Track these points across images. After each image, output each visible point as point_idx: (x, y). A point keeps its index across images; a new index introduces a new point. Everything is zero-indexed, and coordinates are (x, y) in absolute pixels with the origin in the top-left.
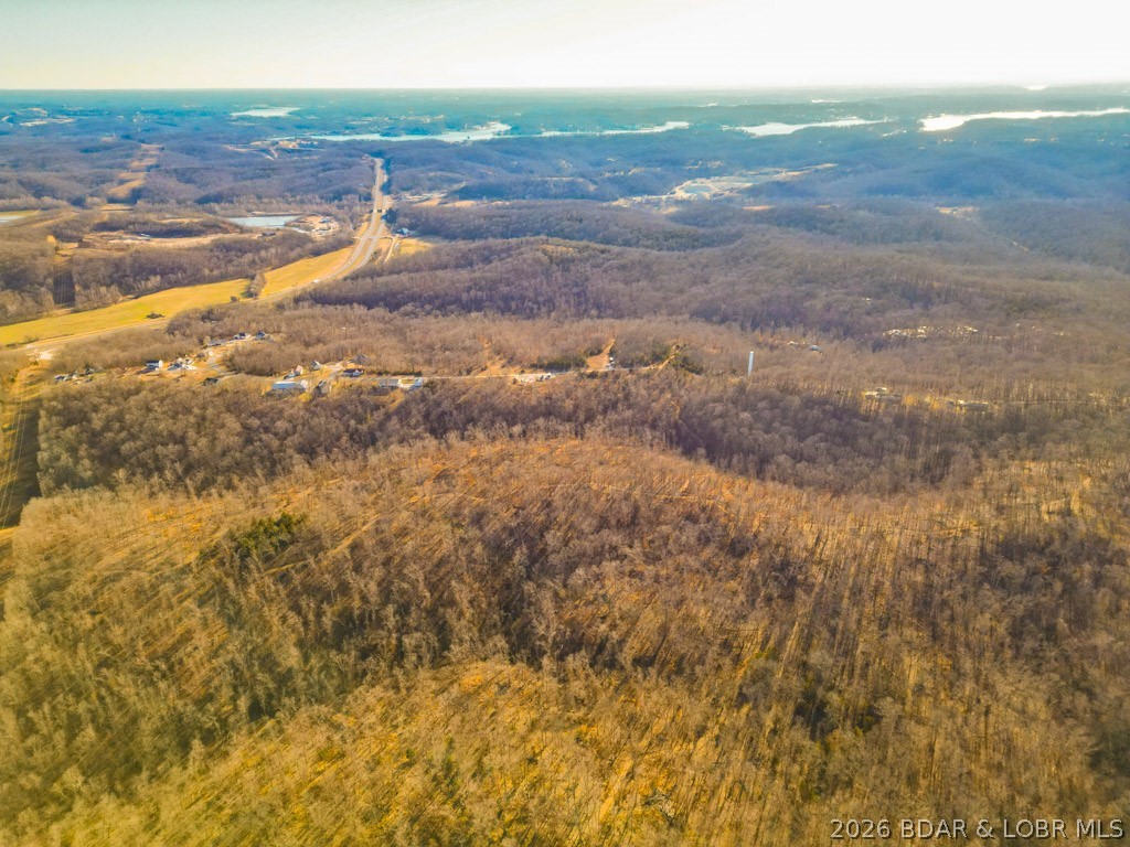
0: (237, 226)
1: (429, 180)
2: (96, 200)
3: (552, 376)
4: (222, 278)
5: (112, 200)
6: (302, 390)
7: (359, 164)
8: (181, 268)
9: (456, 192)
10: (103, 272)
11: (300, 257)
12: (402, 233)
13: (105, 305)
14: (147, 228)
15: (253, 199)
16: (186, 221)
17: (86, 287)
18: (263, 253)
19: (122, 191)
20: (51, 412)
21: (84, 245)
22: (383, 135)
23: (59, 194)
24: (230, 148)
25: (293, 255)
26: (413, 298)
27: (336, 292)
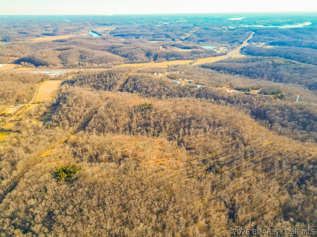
0: (201, 48)
1: (264, 39)
2: (177, 39)
3: (237, 92)
4: (188, 59)
5: (181, 40)
6: (177, 84)
7: (245, 34)
8: (180, 56)
9: (269, 43)
10: (165, 55)
11: (210, 56)
12: (242, 53)
13: (161, 62)
14: (181, 46)
15: (211, 41)
16: (190, 45)
17: (160, 58)
18: (201, 55)
19: (183, 38)
20: (132, 78)
21: (166, 49)
22: (264, 25)
23: (171, 38)
24: (216, 28)
25: (208, 56)
26: (225, 69)
27: (208, 65)
